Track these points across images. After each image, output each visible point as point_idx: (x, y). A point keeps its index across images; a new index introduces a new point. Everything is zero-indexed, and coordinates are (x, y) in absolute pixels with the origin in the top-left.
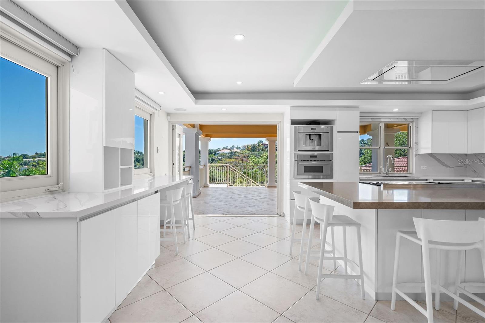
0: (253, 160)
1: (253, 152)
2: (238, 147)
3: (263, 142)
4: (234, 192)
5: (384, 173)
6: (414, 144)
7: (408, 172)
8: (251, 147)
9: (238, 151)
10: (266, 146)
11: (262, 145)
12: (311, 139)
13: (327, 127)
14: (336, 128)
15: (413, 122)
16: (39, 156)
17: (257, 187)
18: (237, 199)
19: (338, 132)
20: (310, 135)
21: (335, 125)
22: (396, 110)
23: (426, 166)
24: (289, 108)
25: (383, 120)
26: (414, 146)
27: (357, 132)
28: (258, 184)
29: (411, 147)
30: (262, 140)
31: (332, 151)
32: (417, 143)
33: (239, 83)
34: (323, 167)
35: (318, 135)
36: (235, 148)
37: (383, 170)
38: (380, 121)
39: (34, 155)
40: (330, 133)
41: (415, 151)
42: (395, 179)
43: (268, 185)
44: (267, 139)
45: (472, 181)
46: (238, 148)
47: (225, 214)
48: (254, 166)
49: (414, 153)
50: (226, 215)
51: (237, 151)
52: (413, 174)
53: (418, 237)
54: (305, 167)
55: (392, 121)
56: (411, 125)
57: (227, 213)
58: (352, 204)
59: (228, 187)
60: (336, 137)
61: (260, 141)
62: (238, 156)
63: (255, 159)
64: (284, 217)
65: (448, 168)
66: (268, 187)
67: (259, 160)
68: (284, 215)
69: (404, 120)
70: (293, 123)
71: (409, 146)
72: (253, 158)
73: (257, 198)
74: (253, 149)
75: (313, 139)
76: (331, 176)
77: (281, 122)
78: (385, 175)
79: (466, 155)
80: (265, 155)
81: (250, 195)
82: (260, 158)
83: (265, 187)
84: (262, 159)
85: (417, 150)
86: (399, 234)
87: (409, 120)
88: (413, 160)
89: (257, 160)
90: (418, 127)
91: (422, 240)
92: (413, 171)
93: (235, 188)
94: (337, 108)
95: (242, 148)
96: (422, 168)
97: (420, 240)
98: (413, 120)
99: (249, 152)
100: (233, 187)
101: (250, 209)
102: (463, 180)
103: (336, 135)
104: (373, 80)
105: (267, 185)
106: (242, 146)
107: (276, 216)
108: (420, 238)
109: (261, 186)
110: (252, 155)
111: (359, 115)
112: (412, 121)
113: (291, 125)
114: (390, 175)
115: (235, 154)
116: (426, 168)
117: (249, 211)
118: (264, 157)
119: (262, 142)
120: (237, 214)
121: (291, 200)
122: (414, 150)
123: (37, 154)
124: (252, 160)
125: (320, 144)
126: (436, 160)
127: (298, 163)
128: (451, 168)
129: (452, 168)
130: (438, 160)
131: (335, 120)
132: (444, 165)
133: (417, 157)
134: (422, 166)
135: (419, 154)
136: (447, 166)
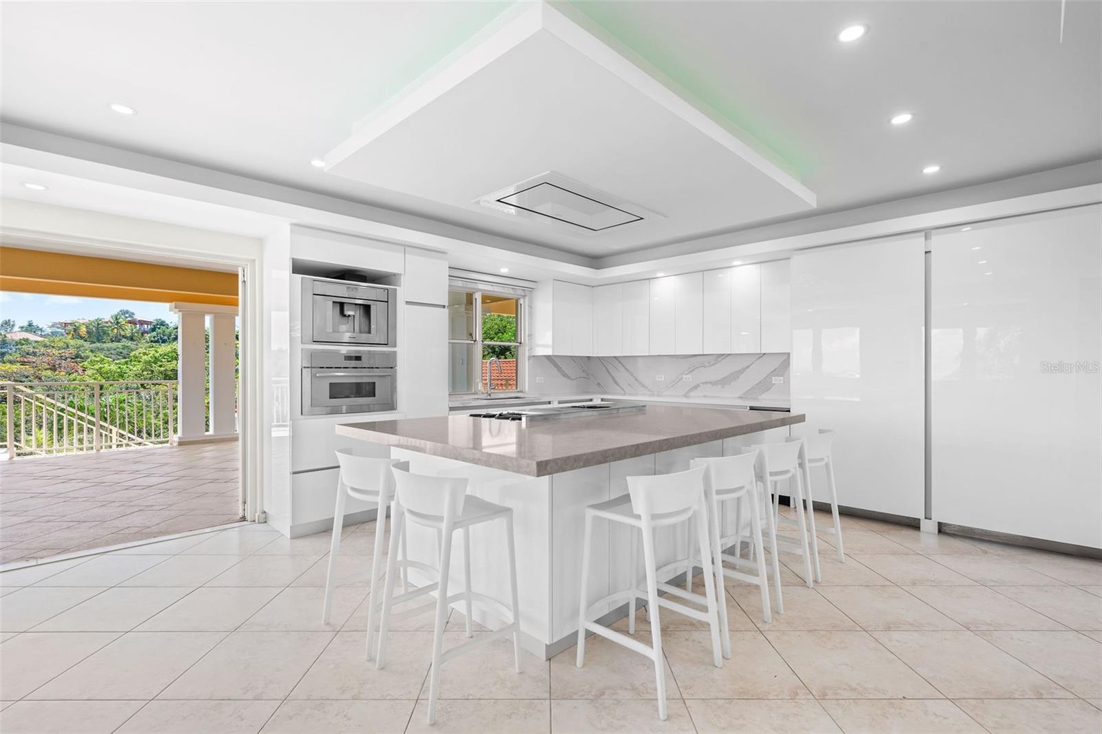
0: (101, 368)
1: (98, 345)
2: (30, 325)
4: (49, 474)
5: (482, 393)
6: (527, 339)
7: (517, 388)
8: (87, 327)
9: (32, 337)
10: (146, 326)
11: (130, 322)
12: (345, 316)
13: (385, 289)
14: (403, 293)
15: (524, 296)
17: (137, 446)
18: (71, 495)
19: (408, 303)
20: (342, 305)
21: (399, 286)
23: (543, 378)
24: (288, 228)
25: (481, 286)
26: (527, 342)
27: (444, 307)
28: (140, 440)
29: (522, 342)
30: (131, 310)
31: (396, 346)
32: (530, 336)
33: (122, 110)
34: (374, 383)
35: (362, 307)
36: (16, 329)
37: (480, 387)
38: (475, 289)
40: (389, 301)
41: (529, 350)
42: (507, 403)
43: (179, 438)
44: (176, 308)
45: (602, 400)
46: (30, 328)
47: (36, 558)
48: (105, 386)
49: (527, 354)
50: (40, 562)
51: (26, 340)
52: (524, 393)
53: (635, 512)
54: (330, 384)
55: (495, 290)
56: (521, 301)
57: (44, 553)
58: (535, 466)
59: (11, 458)
60: (403, 313)
61: (125, 311)
62: (34, 354)
63: (106, 365)
64: (265, 522)
65: (569, 381)
66: (181, 444)
67: (125, 367)
68: (266, 518)
69: (511, 292)
70: (299, 268)
71: (519, 341)
72: (102, 361)
73: (153, 480)
74: (97, 333)
75: (349, 316)
76: (390, 406)
77: (254, 260)
78: (485, 397)
79: (589, 358)
80: (145, 354)
81: (123, 476)
82: (126, 363)
83: (168, 445)
84: (134, 366)
85: (532, 348)
86: (591, 513)
87: (520, 292)
88: (525, 367)
89: (114, 367)
90: (531, 307)
91: (642, 518)
92: (525, 386)
93: (45, 459)
94: (406, 247)
95: (49, 331)
96: (537, 381)
97: (638, 517)
99: (80, 342)
100: (37, 456)
101: (138, 520)
102: (591, 400)
103: (402, 309)
104: (499, 201)
105: (175, 438)
106: (51, 324)
107: (237, 524)
108: (638, 513)
109: (151, 445)
110: (92, 351)
111: (447, 272)
112: (524, 294)
113: (293, 272)
114: (493, 397)
115: (19, 346)
116: (543, 381)
117: (136, 529)
118: (144, 357)
119: (130, 316)
120: (89, 547)
121: (294, 473)
122: (527, 348)
124: (97, 367)
125: (367, 329)
126: (555, 366)
127: (313, 376)
128: (572, 379)
129: (574, 380)
130: (557, 366)
131: (400, 274)
132: (565, 375)
133: (531, 360)
134: (538, 378)
135: (534, 356)
136: (569, 378)
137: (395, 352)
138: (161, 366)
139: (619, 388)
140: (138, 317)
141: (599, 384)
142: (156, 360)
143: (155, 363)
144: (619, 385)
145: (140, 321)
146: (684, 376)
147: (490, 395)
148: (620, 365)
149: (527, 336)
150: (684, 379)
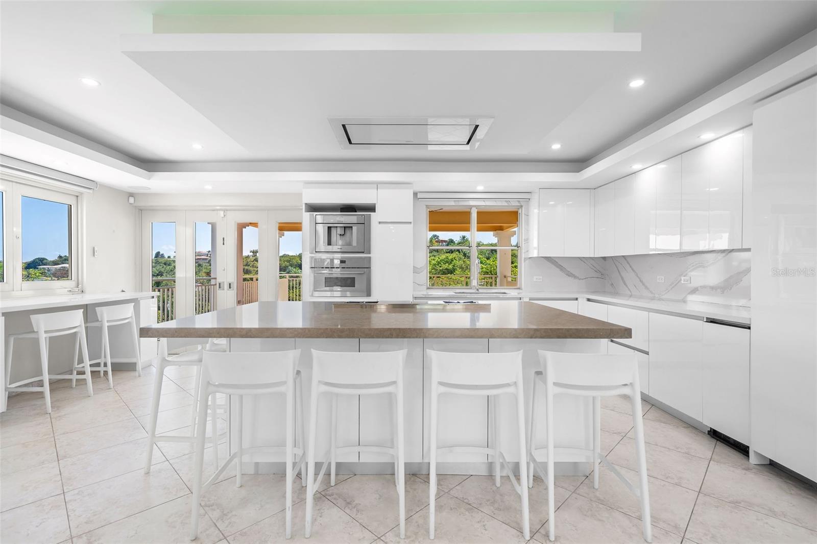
3: (438, 237)
5: (476, 288)
6: (523, 243)
13: (362, 215)
14: (377, 216)
15: (522, 206)
16: (64, 260)
19: (381, 223)
20: (330, 228)
21: (375, 212)
22: (480, 188)
23: (541, 277)
25: (473, 203)
26: (523, 246)
27: (411, 223)
29: (519, 245)
31: (370, 253)
32: (527, 240)
34: (354, 278)
37: (474, 282)
39: (57, 258)
40: (365, 225)
41: (524, 253)
45: (588, 301)
49: (523, 256)
52: (522, 289)
54: (325, 278)
56: (520, 211)
60: (377, 231)
61: (435, 236)
65: (577, 280)
75: (340, 234)
76: (368, 292)
79: (604, 258)
85: (527, 251)
87: (515, 204)
88: (522, 267)
90: (528, 215)
92: (521, 284)
94: (377, 185)
96: (535, 280)
98: (520, 203)
103: (376, 228)
113: (305, 212)
114: (481, 291)
116: (541, 280)
122: (523, 251)
123: (60, 257)
126: (557, 267)
128: (580, 279)
129: (583, 279)
130: (561, 268)
131: (374, 203)
132: (570, 275)
133: (527, 261)
134: (535, 277)
135: (530, 258)
136: (575, 277)
137: (370, 258)
138: (440, 267)
139: (627, 289)
140: (441, 238)
141: (612, 284)
142: (439, 263)
143: (438, 265)
144: (627, 286)
145: (442, 241)
146: (683, 278)
147: (478, 290)
148: (628, 265)
149: (523, 240)
150: (682, 282)
